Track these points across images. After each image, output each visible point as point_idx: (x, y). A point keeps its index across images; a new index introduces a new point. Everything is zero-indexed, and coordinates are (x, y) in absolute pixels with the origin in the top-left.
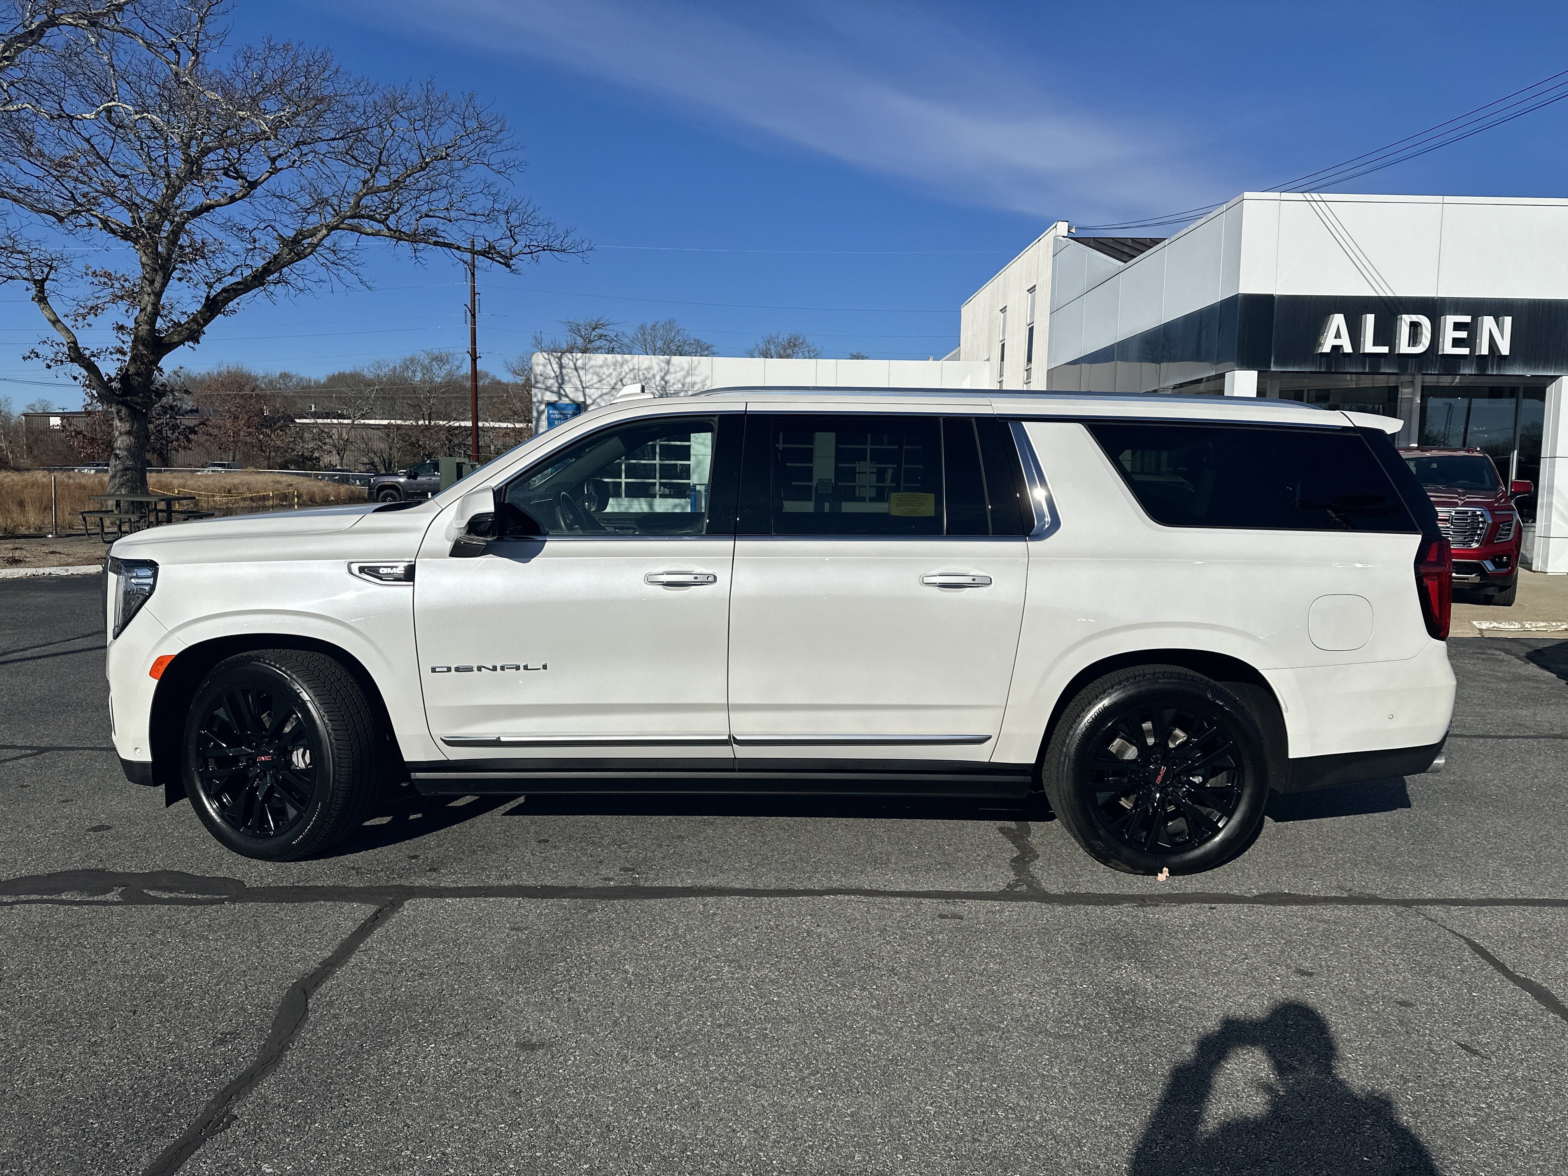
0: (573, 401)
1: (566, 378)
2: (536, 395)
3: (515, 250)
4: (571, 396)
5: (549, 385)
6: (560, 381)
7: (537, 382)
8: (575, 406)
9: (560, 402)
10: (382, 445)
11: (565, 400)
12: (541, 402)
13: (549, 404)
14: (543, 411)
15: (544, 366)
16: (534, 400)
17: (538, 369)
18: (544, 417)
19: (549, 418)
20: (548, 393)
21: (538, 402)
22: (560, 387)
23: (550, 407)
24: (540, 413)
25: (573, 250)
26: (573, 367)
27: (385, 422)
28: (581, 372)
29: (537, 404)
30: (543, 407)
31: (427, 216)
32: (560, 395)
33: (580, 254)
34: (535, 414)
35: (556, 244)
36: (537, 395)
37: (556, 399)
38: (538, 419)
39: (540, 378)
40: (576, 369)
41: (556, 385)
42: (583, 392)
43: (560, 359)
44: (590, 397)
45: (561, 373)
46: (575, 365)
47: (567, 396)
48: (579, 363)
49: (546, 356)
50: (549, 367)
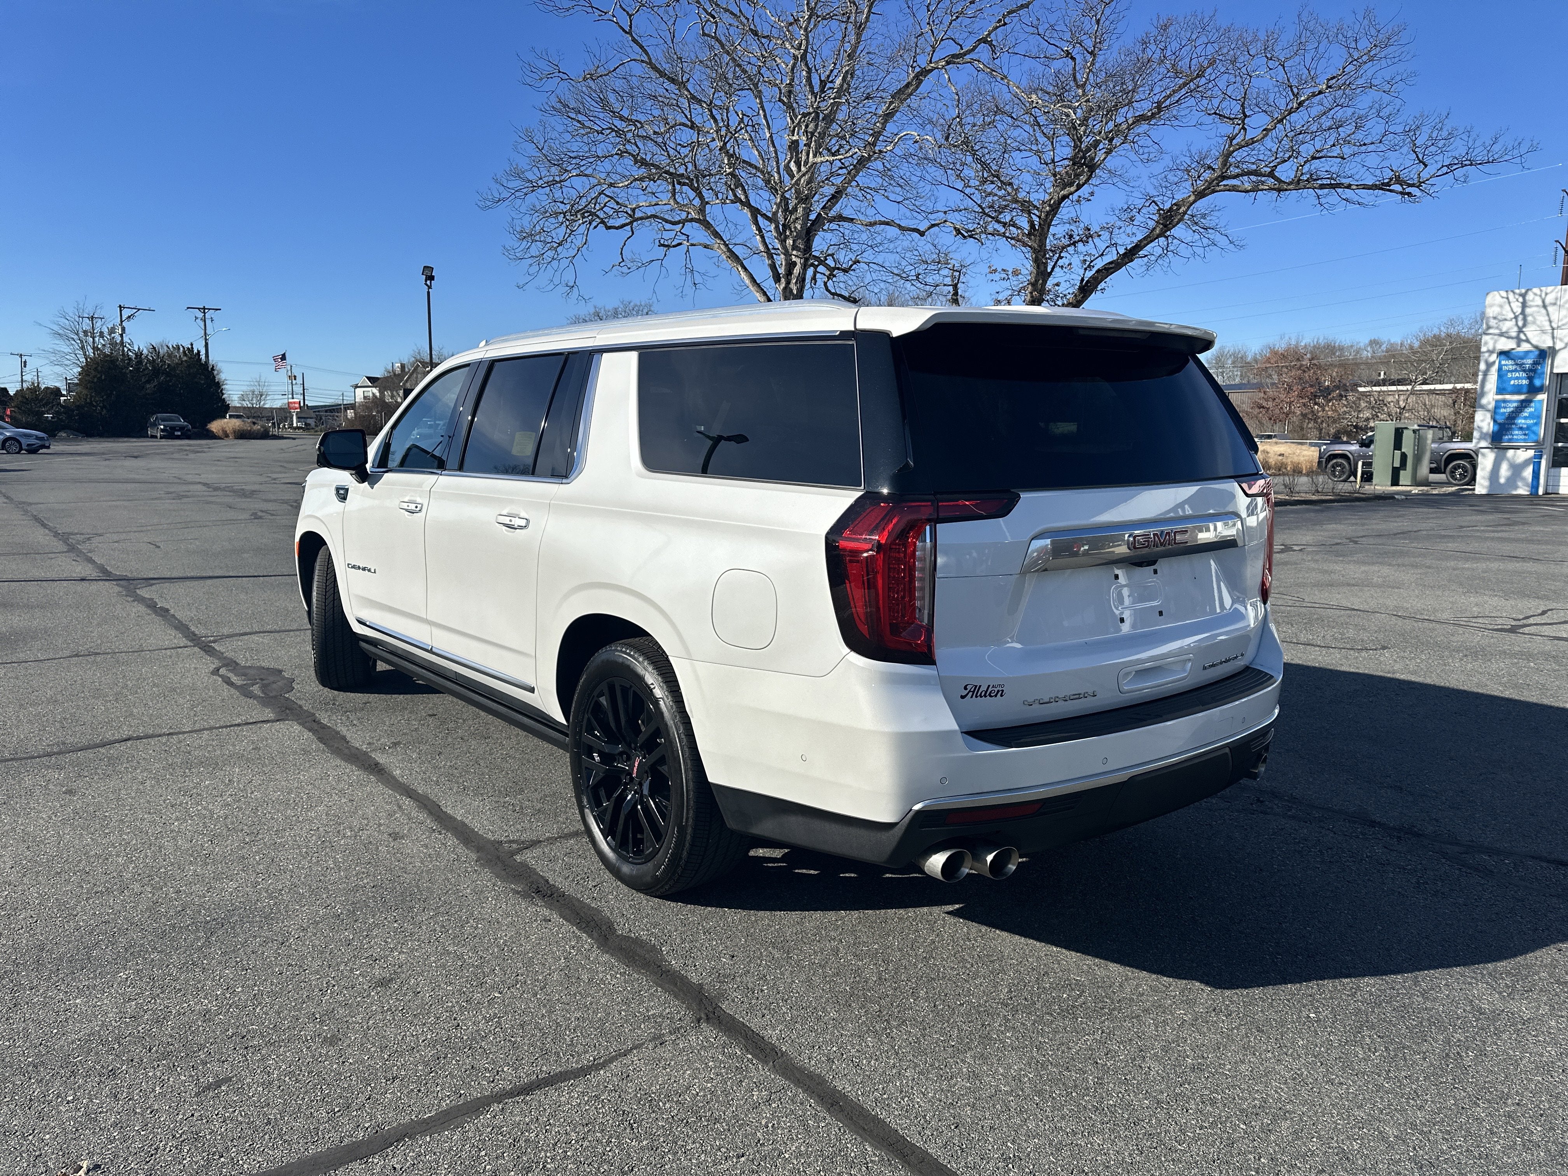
0: (1536, 347)
1: (1530, 319)
2: (1486, 343)
3: (1425, 175)
4: (1534, 341)
5: (1504, 330)
6: (1520, 323)
7: (1489, 327)
8: (1537, 353)
9: (1519, 349)
10: (1445, 413)
11: (1526, 347)
12: (1491, 352)
13: (1504, 354)
14: (1494, 362)
15: (1501, 306)
16: (1484, 349)
17: (1491, 312)
18: (1494, 369)
19: (1500, 369)
20: (1503, 339)
21: (1489, 351)
22: (1520, 331)
23: (1503, 357)
24: (1489, 365)
25: (1506, 158)
26: (1540, 303)
27: (1449, 386)
28: (1550, 309)
29: (1487, 355)
30: (1494, 357)
31: (1314, 158)
32: (1519, 341)
33: (1518, 160)
34: (1482, 366)
35: (1479, 154)
36: (1488, 343)
37: (1514, 346)
38: (1486, 373)
39: (1493, 323)
40: (1545, 307)
41: (1516, 329)
42: (1553, 333)
43: (1524, 296)
44: (1561, 340)
45: (1523, 312)
46: (1543, 302)
47: (1528, 341)
48: (1549, 299)
49: (1504, 294)
50: (1507, 307)
